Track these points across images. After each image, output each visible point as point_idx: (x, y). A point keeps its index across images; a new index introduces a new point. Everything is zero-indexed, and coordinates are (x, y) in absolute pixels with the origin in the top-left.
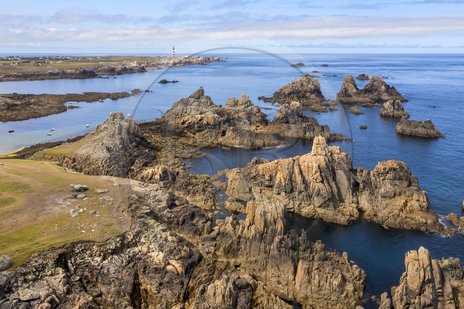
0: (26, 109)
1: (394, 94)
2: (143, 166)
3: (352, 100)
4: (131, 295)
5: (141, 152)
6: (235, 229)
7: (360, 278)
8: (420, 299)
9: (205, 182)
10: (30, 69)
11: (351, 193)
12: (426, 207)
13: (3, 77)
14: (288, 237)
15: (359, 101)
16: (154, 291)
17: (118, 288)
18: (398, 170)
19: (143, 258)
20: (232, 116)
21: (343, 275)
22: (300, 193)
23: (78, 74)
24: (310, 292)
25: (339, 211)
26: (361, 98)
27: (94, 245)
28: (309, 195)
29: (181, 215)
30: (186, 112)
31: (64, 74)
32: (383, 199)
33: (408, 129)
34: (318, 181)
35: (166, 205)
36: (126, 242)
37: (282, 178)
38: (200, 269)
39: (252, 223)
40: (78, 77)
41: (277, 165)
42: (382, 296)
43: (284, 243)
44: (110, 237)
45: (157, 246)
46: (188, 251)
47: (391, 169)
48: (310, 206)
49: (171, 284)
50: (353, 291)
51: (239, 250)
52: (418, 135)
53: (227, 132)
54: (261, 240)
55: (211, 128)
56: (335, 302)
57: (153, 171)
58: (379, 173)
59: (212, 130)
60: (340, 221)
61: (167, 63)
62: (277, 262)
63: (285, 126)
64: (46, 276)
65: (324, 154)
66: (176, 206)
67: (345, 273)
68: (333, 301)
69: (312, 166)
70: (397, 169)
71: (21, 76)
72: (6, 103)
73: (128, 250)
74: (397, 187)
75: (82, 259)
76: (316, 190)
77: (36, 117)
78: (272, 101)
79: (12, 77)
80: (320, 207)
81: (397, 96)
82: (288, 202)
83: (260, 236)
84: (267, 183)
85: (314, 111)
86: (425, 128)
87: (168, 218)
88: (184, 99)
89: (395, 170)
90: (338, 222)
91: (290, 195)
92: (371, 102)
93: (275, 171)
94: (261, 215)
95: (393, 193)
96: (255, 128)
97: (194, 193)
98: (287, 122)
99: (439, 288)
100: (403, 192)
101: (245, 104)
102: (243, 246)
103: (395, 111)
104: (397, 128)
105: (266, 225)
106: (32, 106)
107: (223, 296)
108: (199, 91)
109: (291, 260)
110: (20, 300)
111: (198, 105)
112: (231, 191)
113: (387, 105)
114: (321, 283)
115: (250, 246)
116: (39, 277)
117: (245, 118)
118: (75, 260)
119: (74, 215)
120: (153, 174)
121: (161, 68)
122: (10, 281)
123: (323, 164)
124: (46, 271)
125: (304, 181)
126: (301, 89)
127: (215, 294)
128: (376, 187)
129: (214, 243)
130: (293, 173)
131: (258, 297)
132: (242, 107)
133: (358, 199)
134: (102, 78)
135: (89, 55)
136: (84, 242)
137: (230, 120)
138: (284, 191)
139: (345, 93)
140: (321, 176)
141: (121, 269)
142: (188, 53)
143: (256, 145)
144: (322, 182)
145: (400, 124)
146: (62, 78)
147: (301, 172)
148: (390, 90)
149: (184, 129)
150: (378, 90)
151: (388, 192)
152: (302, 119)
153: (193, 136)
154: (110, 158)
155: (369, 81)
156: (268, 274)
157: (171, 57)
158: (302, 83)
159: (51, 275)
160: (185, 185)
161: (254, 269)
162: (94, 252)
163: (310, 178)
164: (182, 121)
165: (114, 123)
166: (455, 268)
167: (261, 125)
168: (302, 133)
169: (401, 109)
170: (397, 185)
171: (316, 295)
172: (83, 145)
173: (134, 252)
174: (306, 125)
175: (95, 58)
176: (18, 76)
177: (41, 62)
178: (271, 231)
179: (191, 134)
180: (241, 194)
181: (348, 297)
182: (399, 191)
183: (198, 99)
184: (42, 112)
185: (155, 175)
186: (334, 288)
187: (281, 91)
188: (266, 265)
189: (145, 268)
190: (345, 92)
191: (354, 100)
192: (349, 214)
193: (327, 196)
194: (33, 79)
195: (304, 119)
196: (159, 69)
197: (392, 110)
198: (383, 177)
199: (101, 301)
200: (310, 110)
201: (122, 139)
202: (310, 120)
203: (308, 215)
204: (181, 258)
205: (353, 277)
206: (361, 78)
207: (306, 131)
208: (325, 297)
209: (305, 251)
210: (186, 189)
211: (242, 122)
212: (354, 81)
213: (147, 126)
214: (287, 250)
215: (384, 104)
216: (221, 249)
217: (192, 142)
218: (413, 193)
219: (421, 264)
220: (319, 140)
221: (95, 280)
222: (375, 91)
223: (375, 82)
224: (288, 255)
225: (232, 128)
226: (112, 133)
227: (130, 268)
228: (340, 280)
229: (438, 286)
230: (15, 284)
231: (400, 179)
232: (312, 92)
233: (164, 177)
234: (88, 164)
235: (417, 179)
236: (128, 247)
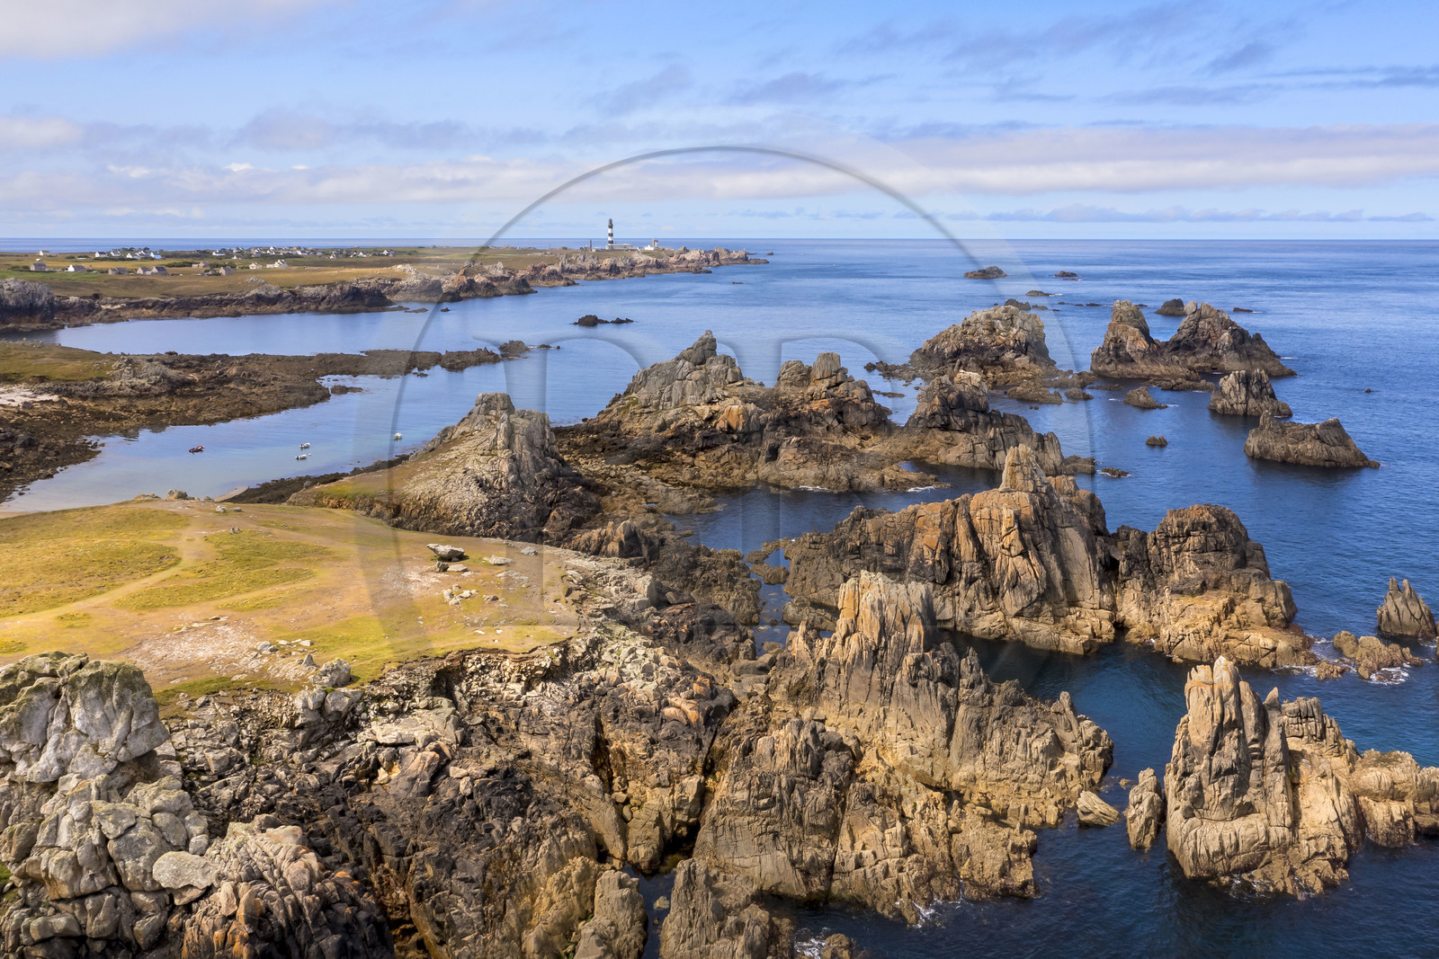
0: (220, 394)
1: (1258, 354)
2: (571, 526)
3: (1134, 371)
4: (593, 758)
5: (563, 493)
6: (811, 647)
7: (1096, 745)
8: (1211, 760)
9: (732, 565)
10: (198, 286)
11: (1096, 583)
12: (1281, 616)
13: (122, 308)
14: (934, 656)
15: (1154, 376)
16: (640, 750)
17: (564, 741)
18: (1214, 527)
19: (610, 692)
20: (796, 409)
21: (1056, 735)
22: (971, 583)
23: (337, 299)
24: (982, 767)
25: (1066, 627)
26: (1162, 367)
27: (505, 658)
28: (992, 588)
29: (683, 623)
30: (669, 399)
31: (295, 299)
32: (1175, 596)
33: (1279, 446)
34: (1013, 552)
35: (646, 599)
36: (571, 658)
37: (925, 548)
38: (735, 721)
39: (851, 629)
40: (335, 307)
41: (913, 518)
42: (1141, 775)
43: (926, 667)
44: (538, 644)
45: (639, 671)
46: (708, 685)
47: (1194, 526)
48: (995, 614)
49: (676, 743)
50: (1077, 767)
51: (822, 690)
52: (1303, 460)
53: (782, 451)
54: (874, 664)
55: (738, 441)
56: (1037, 786)
57: (603, 533)
58: (1167, 537)
59: (740, 446)
60: (1066, 646)
61: (591, 269)
62: (910, 712)
63: (939, 437)
64: (418, 708)
65: (1031, 490)
66: (669, 604)
67: (1061, 732)
68: (1031, 783)
69: (1001, 516)
70: (1210, 525)
71: (172, 306)
72: (164, 376)
73: (578, 674)
74: (1209, 569)
75: (483, 685)
76: (1009, 575)
77: (249, 415)
78: (906, 374)
79: (148, 308)
80: (1018, 615)
81: (1265, 360)
82: (942, 604)
83: (872, 654)
84: (889, 562)
85: (1023, 400)
86: (1323, 442)
87: (654, 626)
88: (660, 365)
89: (1205, 526)
90: (1062, 649)
91: (944, 589)
92: (1188, 378)
93: (908, 533)
94: (872, 607)
95: (1200, 582)
96: (858, 441)
97: (707, 586)
98: (946, 427)
99: (1255, 741)
100: (1224, 580)
101: (831, 376)
102: (830, 681)
103: (1252, 401)
104: (1248, 444)
105: (883, 631)
106: (232, 386)
107: (793, 754)
108: (703, 344)
109: (940, 704)
110: (378, 744)
111: (702, 379)
112: (798, 584)
113: (1227, 383)
114: (1007, 745)
115: (848, 679)
116: (405, 709)
117: (829, 414)
118: (469, 688)
119: (453, 601)
120: (602, 542)
121: (574, 284)
122: (353, 709)
123: (1028, 511)
124: (417, 699)
125: (982, 554)
126: (988, 340)
127: (773, 753)
128: (1161, 571)
129: (764, 677)
130: (953, 536)
131: (866, 772)
132: (824, 385)
133: (1114, 598)
134: (406, 310)
135: (355, 245)
136: (484, 651)
137: (790, 421)
138: (931, 578)
139: (1115, 351)
140: (1022, 539)
141: (565, 710)
142: (653, 236)
143: (860, 484)
144: (1024, 554)
145: (1257, 433)
146: (291, 312)
147: (973, 533)
148: (1247, 344)
149: (665, 443)
150: (1210, 345)
151: (1188, 580)
152: (988, 419)
153: (690, 460)
154: (487, 506)
155: (1185, 319)
156: (888, 735)
157: (604, 250)
158: (992, 324)
159: (427, 707)
160: (684, 567)
161: (856, 728)
162: (506, 674)
163: (995, 546)
164: (659, 422)
165: (490, 420)
166: (1307, 717)
167: (874, 434)
168: (987, 453)
169: (1267, 394)
170: (1209, 563)
171: (994, 772)
172: (415, 473)
173: (589, 680)
174: (995, 433)
175: (376, 252)
176: (165, 305)
177: (224, 266)
178: (895, 643)
179: (684, 456)
180: (824, 590)
181: (1066, 777)
182: (1214, 577)
183: (700, 364)
184: (264, 401)
185: (607, 544)
186: (1034, 756)
187: (933, 347)
188: (885, 718)
189: (616, 711)
190: (1116, 349)
191: (1140, 371)
192: (1090, 632)
193: (1035, 587)
194: (210, 313)
195: (991, 420)
196: (568, 285)
197: (1243, 397)
198: (1178, 546)
199: (530, 765)
200: (1012, 398)
201: (513, 458)
202: (1008, 422)
203: (990, 634)
204: (691, 697)
205: (1080, 742)
206: (1170, 312)
207: (997, 448)
208: (1015, 776)
209: (972, 686)
210: (688, 575)
211: (822, 425)
212: (1141, 319)
213: (563, 437)
214: (931, 683)
215: (1222, 380)
216: (782, 688)
217: (688, 476)
218: (1249, 583)
219: (1216, 690)
220: (1018, 456)
221: (513, 727)
222: (1203, 347)
223: (1202, 322)
224: (933, 693)
225: (794, 439)
226: (487, 444)
227: (584, 709)
228: (1048, 741)
229: (1251, 736)
230: (364, 715)
231: (1219, 549)
232: (1022, 349)
233: (632, 548)
234: (434, 519)
235: (1261, 550)
236: (577, 670)
